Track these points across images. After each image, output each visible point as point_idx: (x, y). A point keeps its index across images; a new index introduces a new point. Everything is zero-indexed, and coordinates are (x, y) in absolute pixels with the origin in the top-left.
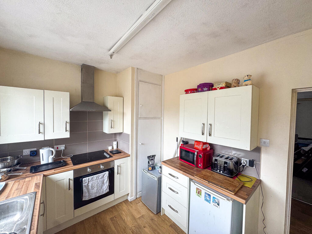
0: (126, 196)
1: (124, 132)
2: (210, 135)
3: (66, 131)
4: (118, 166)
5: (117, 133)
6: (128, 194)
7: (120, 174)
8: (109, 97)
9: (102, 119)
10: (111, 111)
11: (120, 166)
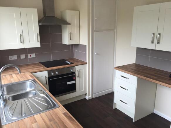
0: (84, 96)
1: (81, 43)
2: (158, 43)
3: (38, 42)
4: (78, 71)
5: (74, 45)
6: (86, 94)
7: (80, 77)
8: (67, 11)
9: (61, 32)
10: (70, 24)
11: (79, 71)
